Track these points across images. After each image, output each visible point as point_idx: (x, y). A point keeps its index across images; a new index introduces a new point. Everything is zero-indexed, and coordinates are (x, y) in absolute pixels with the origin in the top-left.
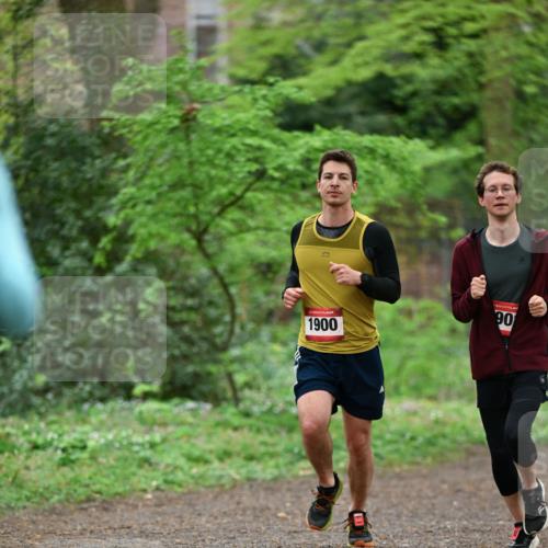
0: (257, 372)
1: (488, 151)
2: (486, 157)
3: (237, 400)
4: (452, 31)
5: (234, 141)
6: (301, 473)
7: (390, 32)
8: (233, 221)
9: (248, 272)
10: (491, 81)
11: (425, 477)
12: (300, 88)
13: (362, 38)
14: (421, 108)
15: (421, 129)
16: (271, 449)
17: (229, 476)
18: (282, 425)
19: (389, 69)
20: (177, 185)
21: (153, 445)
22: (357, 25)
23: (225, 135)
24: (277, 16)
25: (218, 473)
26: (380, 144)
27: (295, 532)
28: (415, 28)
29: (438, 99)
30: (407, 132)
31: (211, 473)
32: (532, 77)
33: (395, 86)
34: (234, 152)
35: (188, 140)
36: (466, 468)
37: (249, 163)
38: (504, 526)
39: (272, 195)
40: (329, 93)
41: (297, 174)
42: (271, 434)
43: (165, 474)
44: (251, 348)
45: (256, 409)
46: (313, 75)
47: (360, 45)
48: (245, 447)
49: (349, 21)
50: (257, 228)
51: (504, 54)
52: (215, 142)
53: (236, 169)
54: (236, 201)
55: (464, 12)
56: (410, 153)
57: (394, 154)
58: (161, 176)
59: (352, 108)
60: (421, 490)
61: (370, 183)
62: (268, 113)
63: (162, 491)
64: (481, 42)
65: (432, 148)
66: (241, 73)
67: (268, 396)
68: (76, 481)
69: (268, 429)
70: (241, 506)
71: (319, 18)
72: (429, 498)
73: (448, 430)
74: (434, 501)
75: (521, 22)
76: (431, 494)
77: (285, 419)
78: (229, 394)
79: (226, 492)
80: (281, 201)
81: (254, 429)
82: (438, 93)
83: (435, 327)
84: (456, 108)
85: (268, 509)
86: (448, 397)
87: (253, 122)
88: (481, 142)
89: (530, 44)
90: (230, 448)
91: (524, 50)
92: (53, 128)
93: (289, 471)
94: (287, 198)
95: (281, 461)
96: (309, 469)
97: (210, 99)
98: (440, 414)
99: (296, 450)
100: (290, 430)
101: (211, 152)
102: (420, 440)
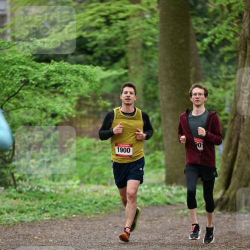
1: (130, 71)
2: (129, 74)
3: (16, 186)
5: (14, 67)
6: (45, 218)
7: (85, 17)
8: (13, 103)
10: (131, 40)
11: (101, 220)
14: (100, 52)
15: (99, 62)
16: (31, 208)
17: (12, 220)
18: (36, 197)
19: (84, 34)
25: (7, 219)
26: (81, 69)
27: (42, 245)
28: (96, 15)
29: (107, 48)
30: (93, 63)
31: (4, 218)
32: (150, 38)
33: (88, 42)
34: (14, 72)
36: (120, 216)
37: (21, 77)
41: (43, 82)
42: (31, 201)
45: (24, 190)
48: (19, 207)
50: (24, 107)
51: (137, 27)
52: (6, 68)
53: (15, 80)
54: (15, 95)
55: (119, 8)
56: (94, 73)
57: (87, 73)
60: (100, 226)
61: (76, 86)
62: (30, 54)
64: (126, 22)
65: (105, 70)
67: (30, 184)
69: (30, 199)
70: (18, 234)
72: (103, 230)
73: (112, 199)
74: (105, 231)
75: (145, 13)
76: (104, 229)
77: (37, 194)
78: (12, 182)
79: (11, 227)
80: (35, 94)
81: (23, 199)
82: (107, 45)
83: (106, 152)
84: (115, 52)
85: (30, 235)
86: (112, 184)
87: (23, 58)
88: (127, 68)
89: (150, 23)
91: (146, 26)
93: (39, 218)
94: (38, 93)
95: (36, 213)
96: (49, 217)
97: (3, 48)
98: (108, 192)
99: (43, 208)
100: (40, 199)
101: (3, 72)
102: (99, 203)
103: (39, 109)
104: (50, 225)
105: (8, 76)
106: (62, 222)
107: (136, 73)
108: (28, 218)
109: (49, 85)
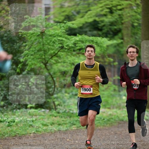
0: (61, 101)
1: (124, 41)
2: (124, 43)
3: (56, 109)
4: (114, 8)
5: (55, 38)
6: (73, 129)
7: (97, 9)
8: (55, 60)
9: (59, 74)
10: (125, 22)
11: (107, 130)
12: (73, 24)
13: (90, 10)
14: (106, 29)
15: (106, 35)
16: (65, 122)
17: (54, 129)
18: (68, 116)
19: (97, 19)
20: (39, 50)
21: (33, 121)
22: (88, 7)
23: (52, 37)
24: (67, 4)
25: (51, 129)
26: (95, 39)
27: (72, 145)
28: (104, 8)
29: (110, 27)
30: (102, 36)
31: (49, 128)
32: (136, 21)
33: (99, 23)
34: (55, 41)
35: (42, 38)
36: (118, 127)
37: (59, 44)
38: (128, 143)
39: (65, 53)
40: (81, 25)
41: (72, 47)
42: (65, 118)
43: (36, 129)
44: (59, 95)
45: (61, 111)
46: (76, 20)
47: (89, 12)
48: (58, 122)
49: (86, 6)
50: (61, 62)
51: (128, 15)
52: (50, 39)
53: (55, 46)
54: (55, 55)
55: (118, 3)
56: (103, 41)
57: (98, 42)
58: (35, 48)
59: (87, 29)
60: (106, 133)
62: (64, 31)
63: (35, 133)
64: (122, 11)
65: (109, 40)
66: (57, 20)
67: (64, 108)
68: (12, 131)
69: (64, 117)
70: (57, 138)
71: (78, 5)
72: (108, 135)
73: (113, 117)
74: (109, 136)
75: (133, 6)
76: (108, 134)
77: (69, 114)
78: (54, 107)
79: (53, 134)
80: (68, 55)
81: (60, 117)
82: (110, 25)
83: (110, 89)
84: (115, 29)
85: (64, 138)
86: (113, 108)
87: (60, 33)
88: (122, 39)
89: (136, 12)
90: (54, 122)
91: (134, 14)
92: (6, 35)
93: (70, 128)
94: (69, 54)
95: (68, 125)
96: (75, 127)
97: (48, 27)
98: (111, 113)
99: (72, 122)
100: (70, 117)
101: (49, 41)
102: (106, 120)
103: (70, 63)
104: (76, 133)
105: (51, 44)
106: (83, 131)
107: (128, 42)
108: (63, 128)
109: (76, 49)
